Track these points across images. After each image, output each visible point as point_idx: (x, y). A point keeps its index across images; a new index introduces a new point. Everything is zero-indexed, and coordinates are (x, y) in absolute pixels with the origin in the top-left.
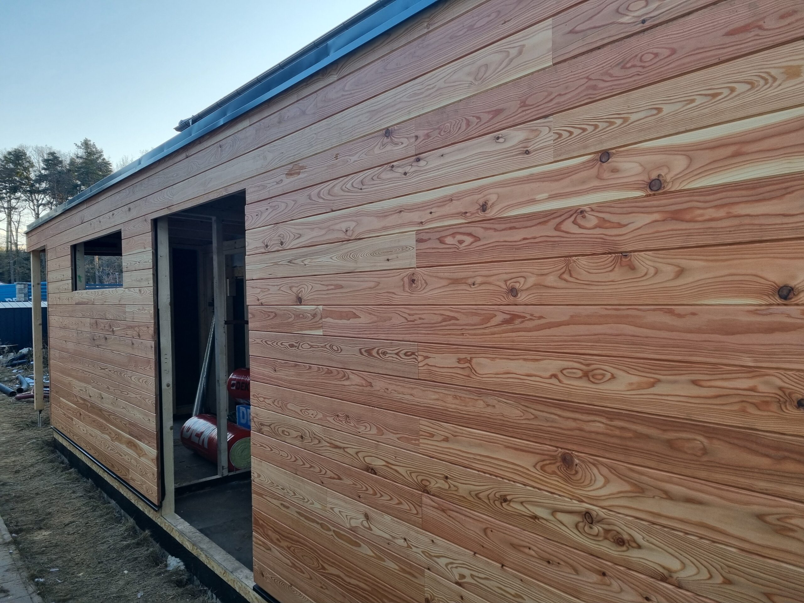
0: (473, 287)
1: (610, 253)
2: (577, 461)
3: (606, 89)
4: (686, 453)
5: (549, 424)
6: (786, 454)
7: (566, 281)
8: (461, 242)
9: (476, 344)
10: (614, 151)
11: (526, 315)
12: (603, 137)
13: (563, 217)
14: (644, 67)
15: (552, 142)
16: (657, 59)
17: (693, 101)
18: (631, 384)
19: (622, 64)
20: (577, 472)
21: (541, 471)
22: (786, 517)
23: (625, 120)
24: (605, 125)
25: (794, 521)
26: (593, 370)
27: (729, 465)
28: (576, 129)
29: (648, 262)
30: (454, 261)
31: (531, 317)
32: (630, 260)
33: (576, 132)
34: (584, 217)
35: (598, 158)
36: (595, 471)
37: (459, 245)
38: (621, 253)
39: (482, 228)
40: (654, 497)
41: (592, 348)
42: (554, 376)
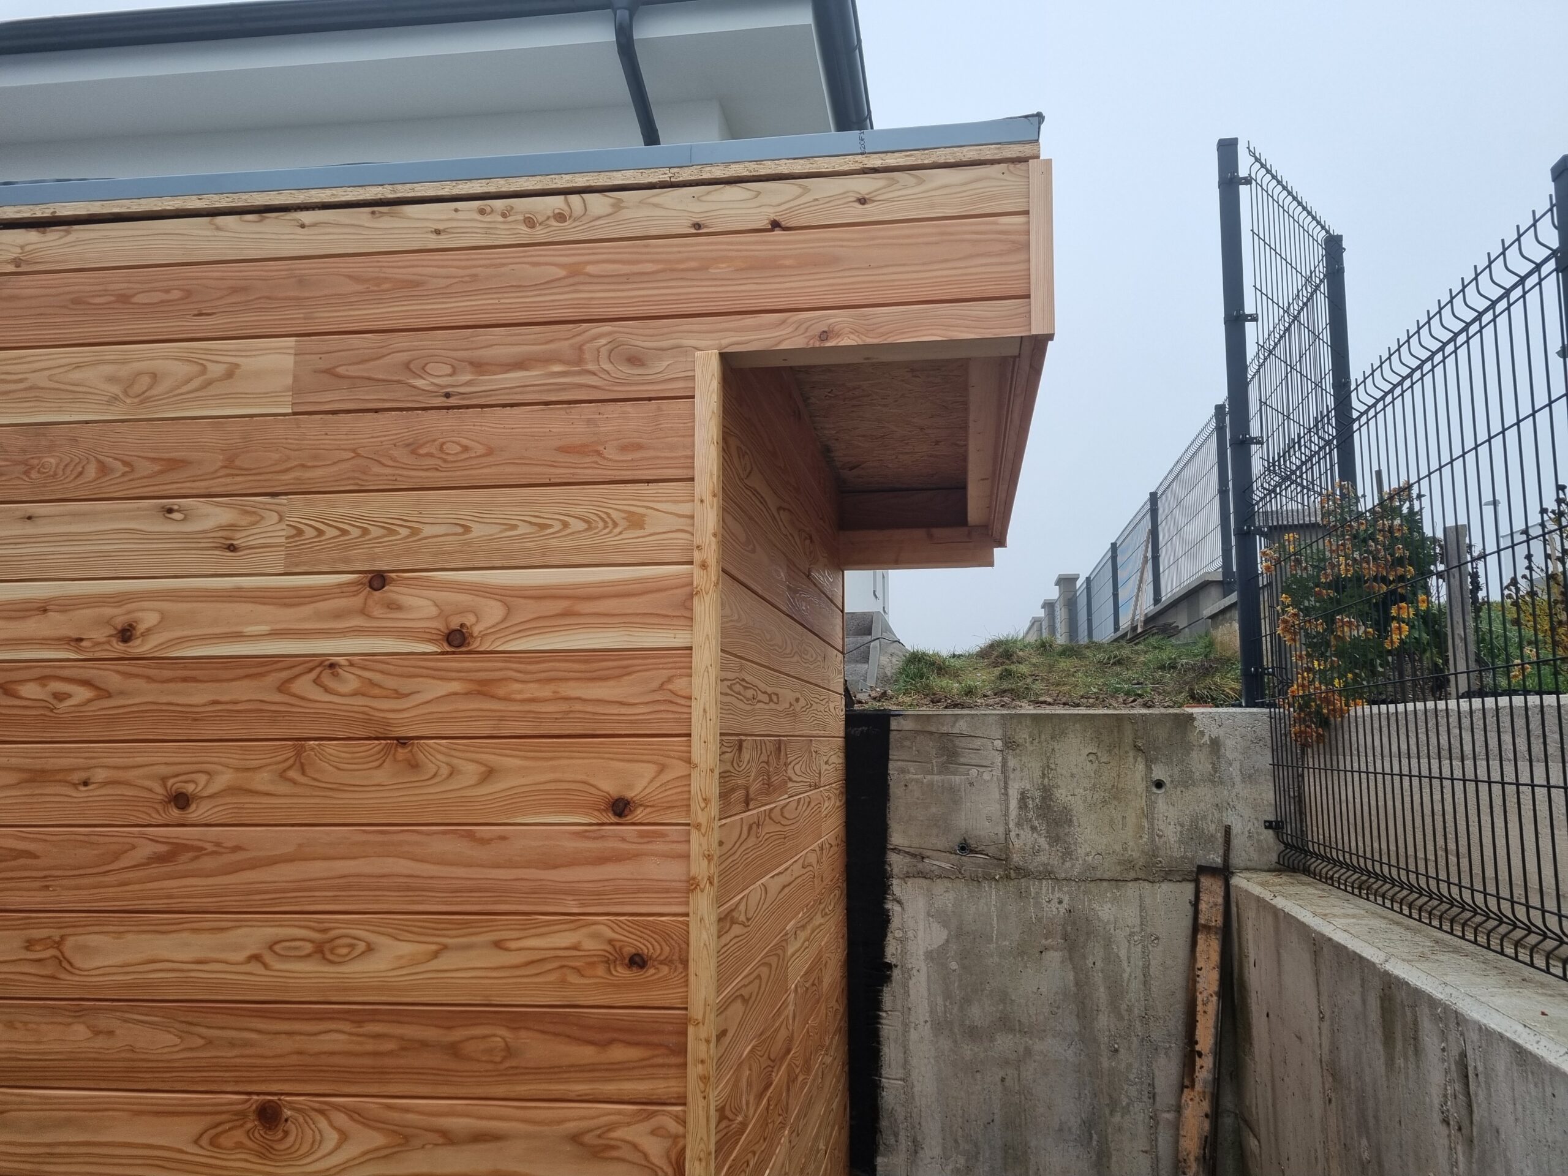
0: (83, 788)
1: (377, 739)
2: (288, 1113)
3: (386, 478)
4: (478, 1061)
5: (235, 1052)
6: (615, 1035)
7: (294, 782)
8: (60, 697)
9: (79, 906)
10: (393, 575)
11: (207, 845)
12: (376, 550)
13: (297, 670)
14: (445, 461)
15: (283, 540)
16: (464, 456)
17: (514, 527)
18: (401, 957)
19: (412, 447)
20: (286, 1133)
21: (210, 1148)
22: (609, 1130)
23: (415, 532)
24: (382, 532)
25: (618, 1134)
26: (332, 940)
27: (540, 1068)
28: (330, 528)
29: (439, 756)
30: (38, 734)
31: (214, 849)
32: (411, 751)
33: (331, 532)
34: (335, 675)
35: (366, 580)
36: (323, 1123)
37: (54, 702)
38: (397, 739)
39: (118, 672)
40: (423, 1147)
41: (335, 899)
42: (256, 958)
